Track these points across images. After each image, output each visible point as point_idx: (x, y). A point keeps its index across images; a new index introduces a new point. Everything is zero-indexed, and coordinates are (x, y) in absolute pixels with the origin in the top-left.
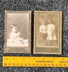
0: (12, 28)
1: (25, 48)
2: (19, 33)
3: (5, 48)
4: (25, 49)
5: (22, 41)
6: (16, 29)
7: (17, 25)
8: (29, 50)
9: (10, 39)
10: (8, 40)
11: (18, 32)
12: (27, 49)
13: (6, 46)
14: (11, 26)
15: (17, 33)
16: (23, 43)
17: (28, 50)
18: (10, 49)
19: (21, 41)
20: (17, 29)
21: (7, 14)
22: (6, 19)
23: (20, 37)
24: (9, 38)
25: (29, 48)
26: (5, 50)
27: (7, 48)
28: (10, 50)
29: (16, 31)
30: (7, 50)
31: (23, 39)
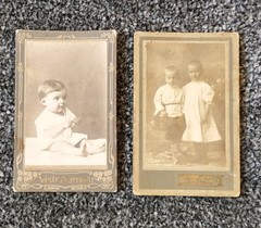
0: (42, 95)
1: (93, 171)
2: (70, 116)
3: (20, 172)
4: (95, 174)
5: (82, 145)
6: (57, 98)
7: (63, 86)
8: (110, 179)
9: (36, 136)
10: (28, 141)
11: (69, 112)
12: (101, 174)
13: (21, 164)
14: (40, 89)
15: (62, 113)
16: (85, 154)
17: (104, 179)
18: (35, 175)
19: (77, 146)
20: (64, 98)
21: (23, 45)
22: (20, 64)
23: (74, 130)
24: (34, 135)
25: (110, 172)
26: (19, 179)
27: (25, 173)
28: (36, 180)
29: (59, 107)
30: (26, 179)
31: (86, 136)
